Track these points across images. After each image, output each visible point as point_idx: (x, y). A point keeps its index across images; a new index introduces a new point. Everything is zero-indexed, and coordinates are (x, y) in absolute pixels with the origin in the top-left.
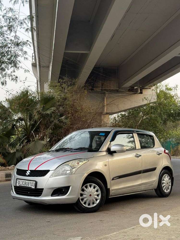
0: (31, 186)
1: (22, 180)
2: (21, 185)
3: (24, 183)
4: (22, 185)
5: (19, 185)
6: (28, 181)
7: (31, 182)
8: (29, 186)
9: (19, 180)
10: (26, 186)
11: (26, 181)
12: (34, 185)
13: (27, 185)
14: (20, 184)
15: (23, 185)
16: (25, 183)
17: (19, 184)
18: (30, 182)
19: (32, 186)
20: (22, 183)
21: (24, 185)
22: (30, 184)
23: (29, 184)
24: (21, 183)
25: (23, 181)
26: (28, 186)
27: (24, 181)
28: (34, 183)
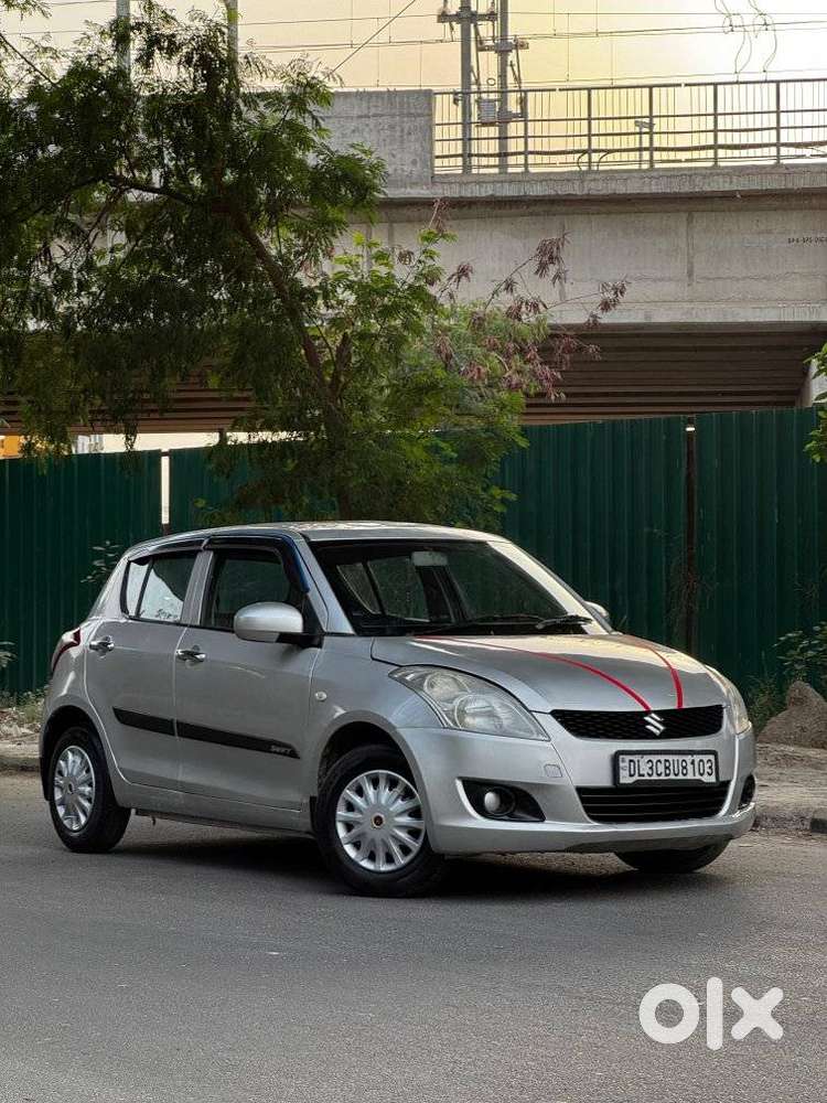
0: (698, 777)
1: (647, 758)
2: (647, 778)
3: (661, 768)
4: (649, 775)
5: (636, 777)
6: (681, 758)
7: (697, 758)
8: (690, 776)
9: (628, 758)
10: (672, 777)
11: (670, 758)
12: (710, 767)
13: (676, 775)
14: (640, 775)
15: (659, 775)
16: (666, 768)
17: (631, 776)
18: (689, 762)
19: (701, 775)
20: (651, 768)
21: (663, 777)
22: (690, 767)
23: (685, 768)
24: (645, 769)
25: (655, 758)
26: (681, 777)
27: (662, 758)
28: (710, 760)
